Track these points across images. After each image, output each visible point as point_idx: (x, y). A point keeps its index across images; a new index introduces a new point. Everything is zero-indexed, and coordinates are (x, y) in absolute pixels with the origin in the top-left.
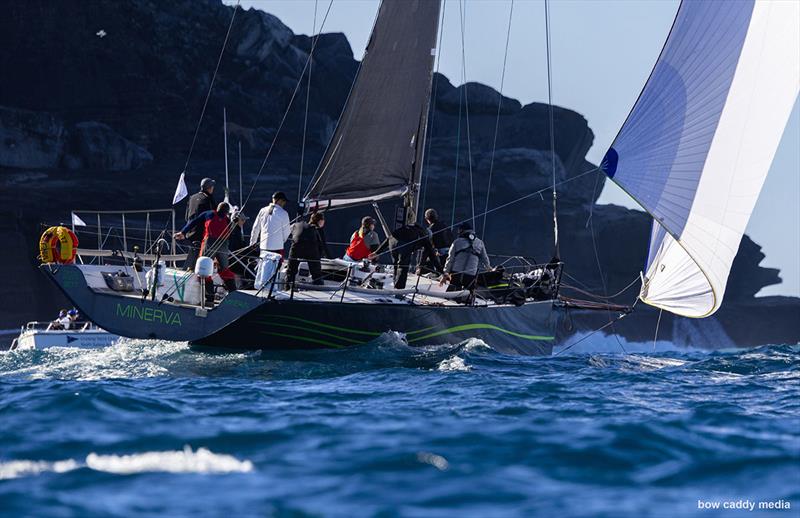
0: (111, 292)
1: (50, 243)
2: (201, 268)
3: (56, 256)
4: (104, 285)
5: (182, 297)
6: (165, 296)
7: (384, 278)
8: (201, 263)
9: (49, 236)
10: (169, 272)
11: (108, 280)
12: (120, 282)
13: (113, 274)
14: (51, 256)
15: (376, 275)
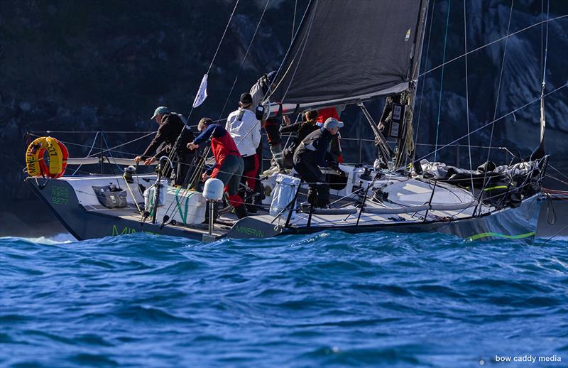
0: (103, 210)
1: (38, 154)
2: (209, 191)
3: (44, 168)
4: (96, 202)
5: (184, 219)
6: (166, 218)
7: (386, 186)
8: (210, 185)
9: (36, 147)
10: (171, 190)
11: (100, 196)
12: (112, 197)
13: (105, 188)
14: (38, 169)
15: (378, 183)
